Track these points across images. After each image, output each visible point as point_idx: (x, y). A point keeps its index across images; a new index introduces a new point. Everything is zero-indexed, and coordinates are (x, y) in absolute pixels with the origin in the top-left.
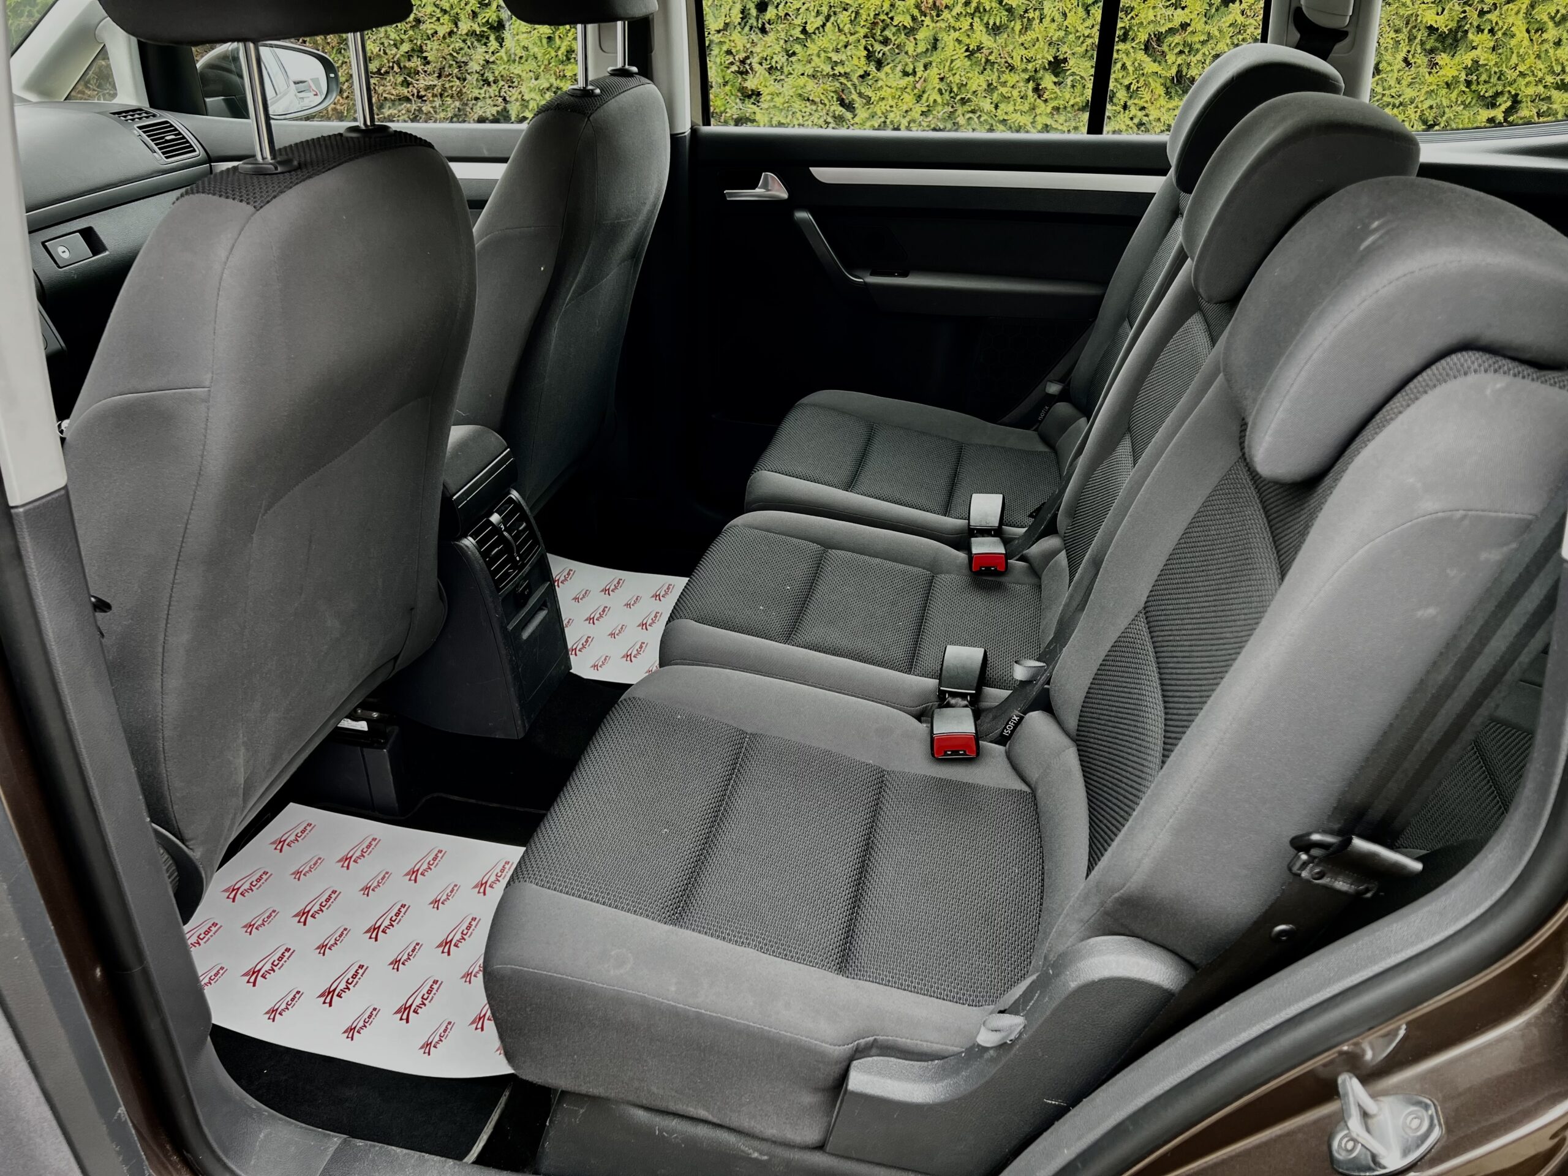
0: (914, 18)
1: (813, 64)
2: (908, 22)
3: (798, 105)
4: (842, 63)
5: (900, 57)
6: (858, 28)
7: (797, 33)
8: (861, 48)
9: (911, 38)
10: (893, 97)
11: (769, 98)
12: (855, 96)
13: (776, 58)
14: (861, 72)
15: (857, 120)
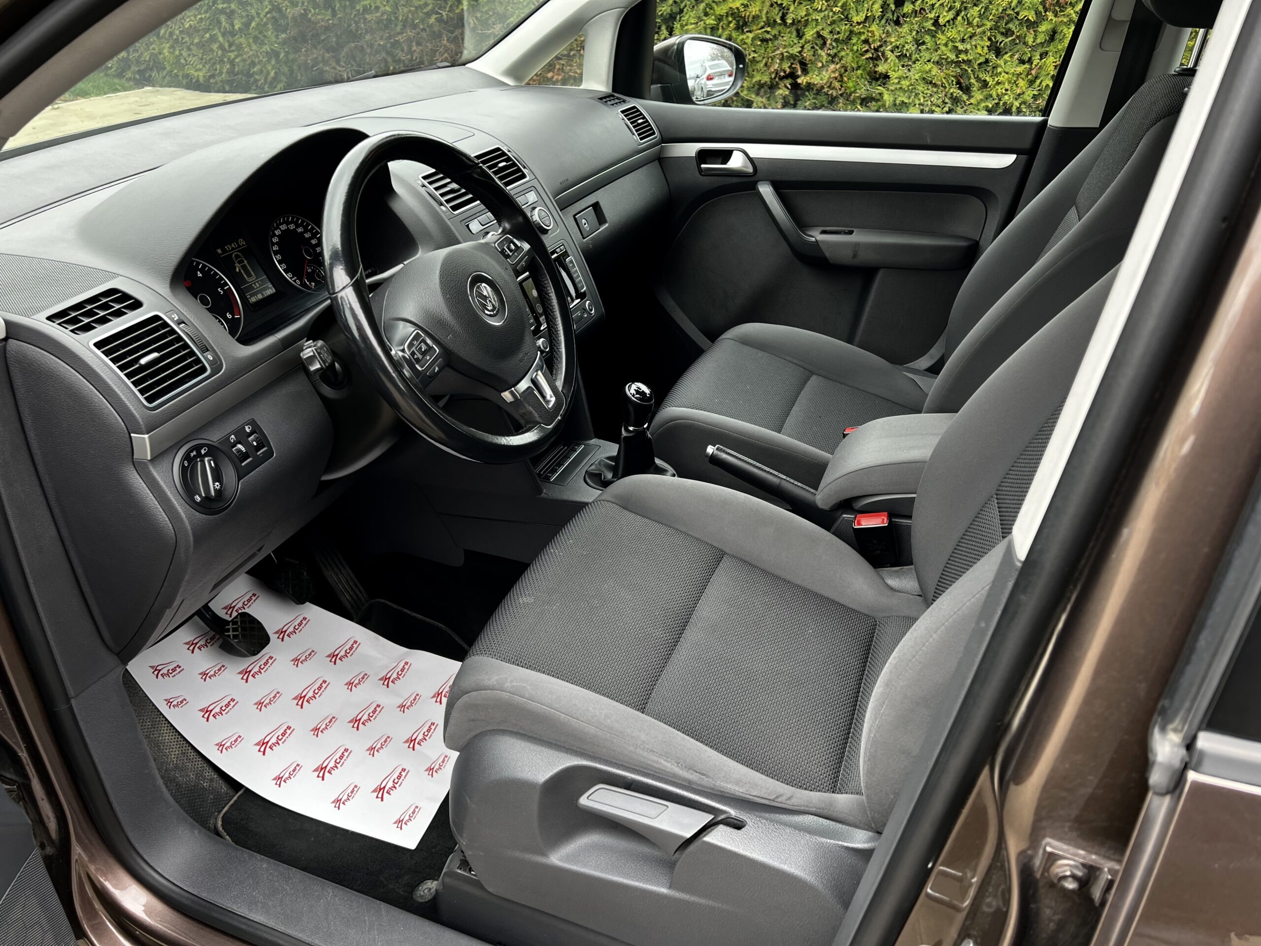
0: (1038, 13)
1: (939, 52)
2: (1032, 17)
3: (921, 88)
4: (966, 52)
5: (1018, 47)
6: (986, 22)
7: (929, 25)
8: (986, 39)
9: (1031, 31)
10: (1010, 82)
11: (896, 81)
12: (973, 81)
13: (907, 47)
14: (982, 60)
15: (972, 101)
